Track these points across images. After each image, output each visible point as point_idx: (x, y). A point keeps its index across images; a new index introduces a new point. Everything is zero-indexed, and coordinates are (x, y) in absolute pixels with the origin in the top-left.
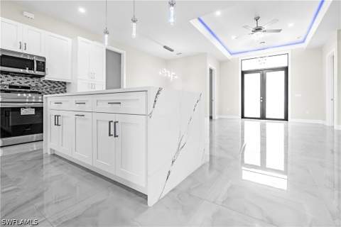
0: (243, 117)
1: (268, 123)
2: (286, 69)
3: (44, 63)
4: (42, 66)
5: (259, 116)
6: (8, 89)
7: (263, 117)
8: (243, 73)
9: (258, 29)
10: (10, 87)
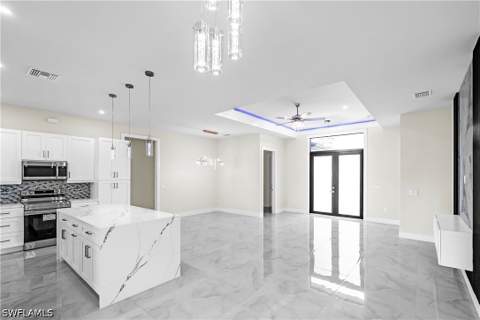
0: (311, 211)
1: (341, 221)
2: (361, 152)
3: (66, 168)
4: (64, 171)
5: (330, 211)
6: (34, 194)
7: (335, 212)
8: (312, 155)
9: (297, 118)
10: (36, 192)
